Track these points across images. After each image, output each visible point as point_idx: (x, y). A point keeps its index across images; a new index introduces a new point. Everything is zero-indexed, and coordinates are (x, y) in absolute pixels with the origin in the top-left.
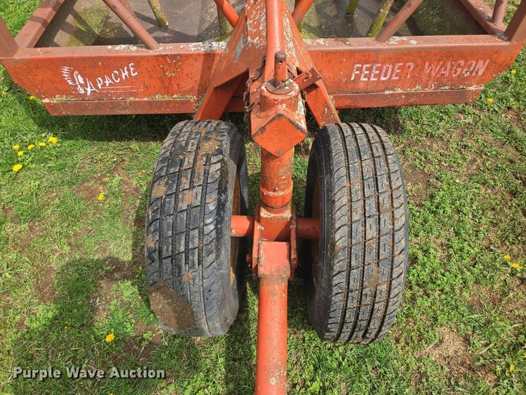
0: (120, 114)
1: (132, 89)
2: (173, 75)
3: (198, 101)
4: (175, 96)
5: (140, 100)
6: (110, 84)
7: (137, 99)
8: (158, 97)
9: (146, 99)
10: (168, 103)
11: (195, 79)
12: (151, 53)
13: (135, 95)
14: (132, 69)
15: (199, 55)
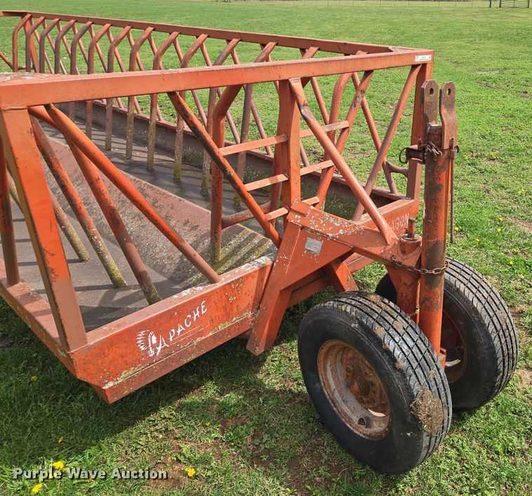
0: (186, 362)
1: (199, 328)
2: (235, 298)
3: (253, 315)
4: (235, 319)
5: (206, 337)
6: (182, 332)
7: (203, 338)
8: (221, 327)
9: (211, 334)
10: (229, 329)
11: (251, 295)
12: (219, 285)
13: (201, 334)
14: (203, 307)
15: (256, 271)
